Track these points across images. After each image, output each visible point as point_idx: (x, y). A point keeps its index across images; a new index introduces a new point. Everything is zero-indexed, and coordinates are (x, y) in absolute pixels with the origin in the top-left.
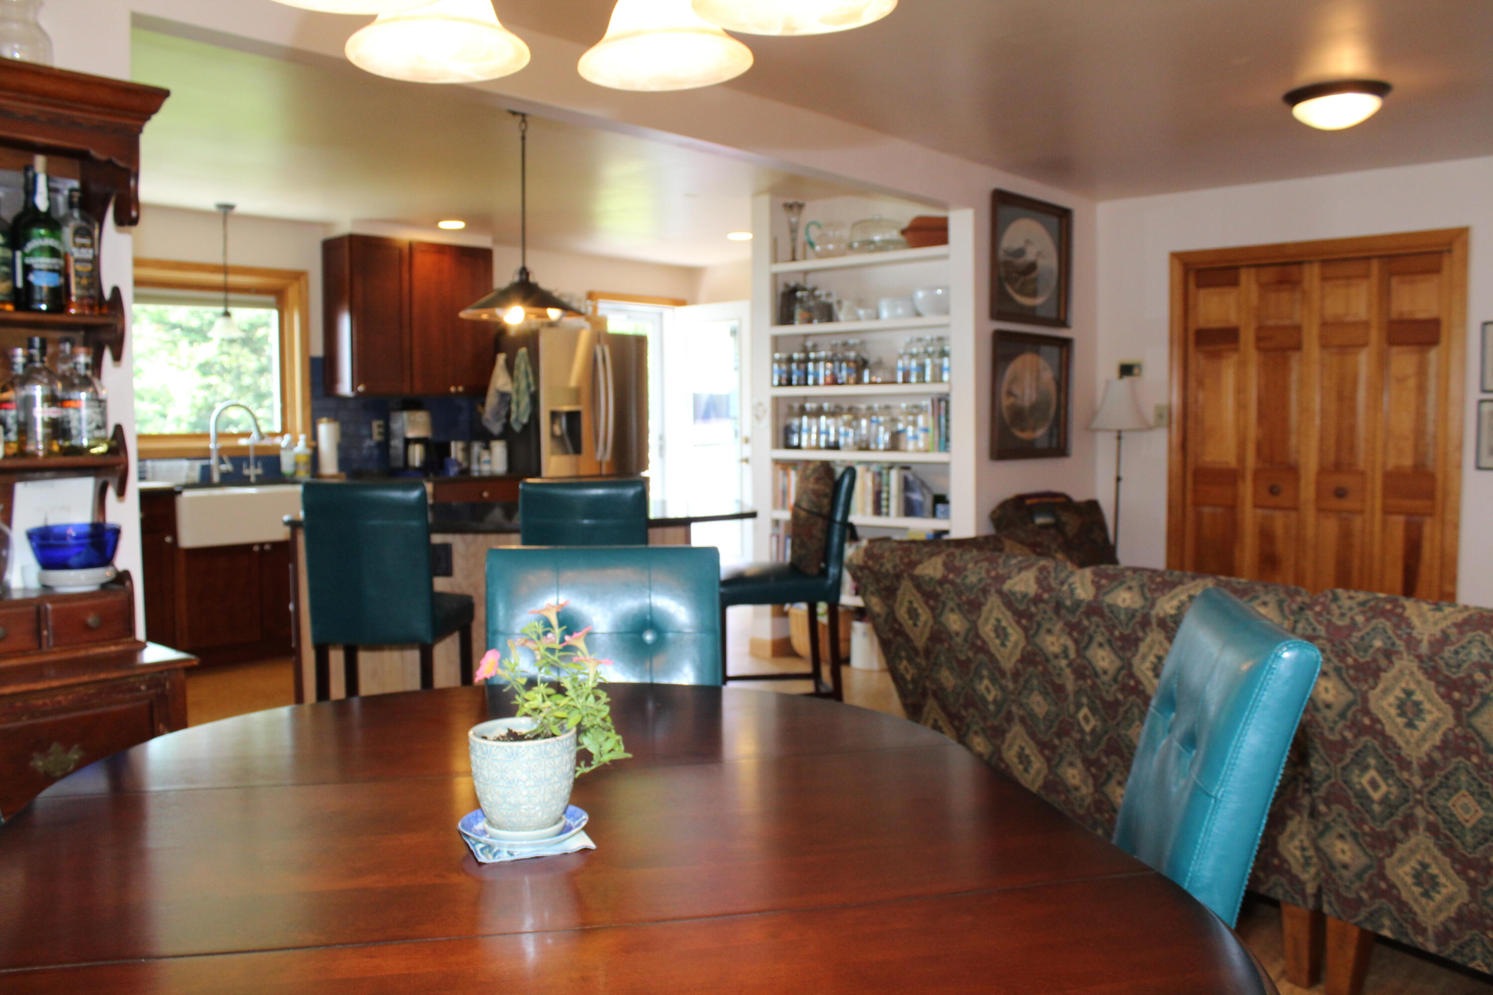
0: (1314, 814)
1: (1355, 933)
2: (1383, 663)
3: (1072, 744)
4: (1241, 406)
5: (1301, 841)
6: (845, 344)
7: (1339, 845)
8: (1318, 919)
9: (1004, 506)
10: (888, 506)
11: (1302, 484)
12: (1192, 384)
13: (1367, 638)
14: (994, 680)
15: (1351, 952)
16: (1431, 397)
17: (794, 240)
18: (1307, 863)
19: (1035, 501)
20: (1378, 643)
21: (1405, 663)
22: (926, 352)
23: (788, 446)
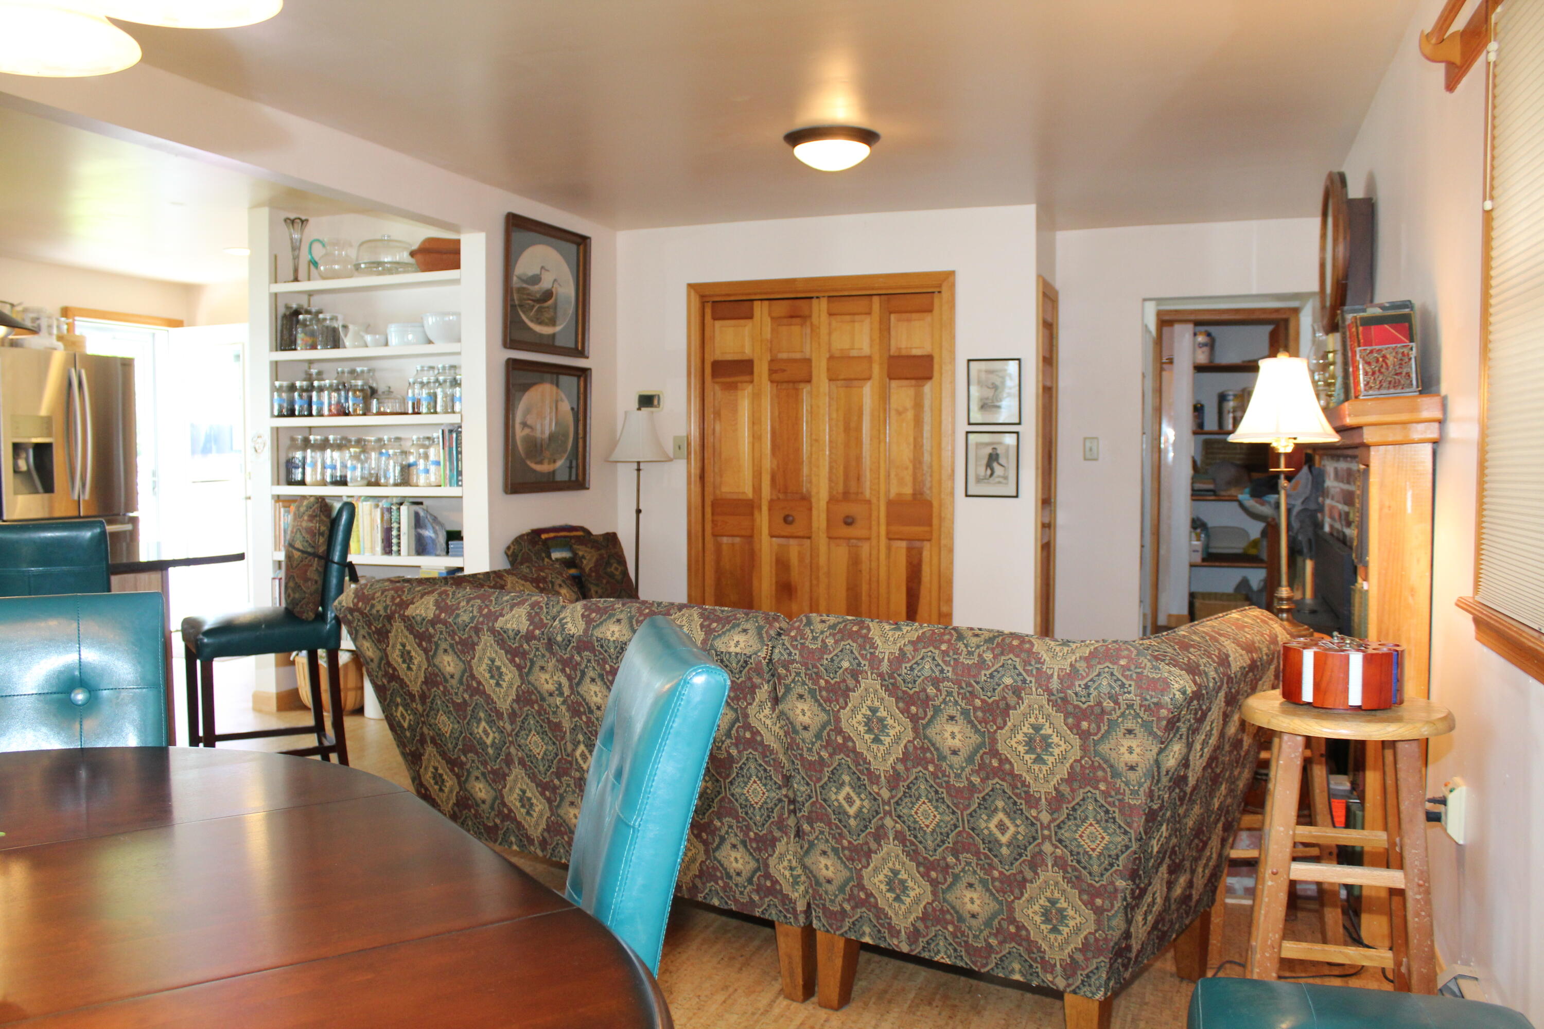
0: (799, 833)
1: (841, 944)
2: (851, 683)
3: (572, 782)
4: (756, 438)
5: (790, 861)
6: (352, 372)
7: (823, 861)
8: (809, 933)
9: (519, 540)
10: (399, 544)
11: (814, 512)
12: (709, 416)
13: (837, 660)
14: (491, 722)
15: (839, 962)
16: (927, 428)
17: (296, 258)
18: (796, 882)
19: (552, 535)
20: (846, 664)
21: (870, 682)
22: (437, 381)
23: (291, 482)
